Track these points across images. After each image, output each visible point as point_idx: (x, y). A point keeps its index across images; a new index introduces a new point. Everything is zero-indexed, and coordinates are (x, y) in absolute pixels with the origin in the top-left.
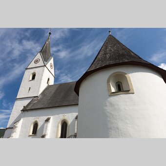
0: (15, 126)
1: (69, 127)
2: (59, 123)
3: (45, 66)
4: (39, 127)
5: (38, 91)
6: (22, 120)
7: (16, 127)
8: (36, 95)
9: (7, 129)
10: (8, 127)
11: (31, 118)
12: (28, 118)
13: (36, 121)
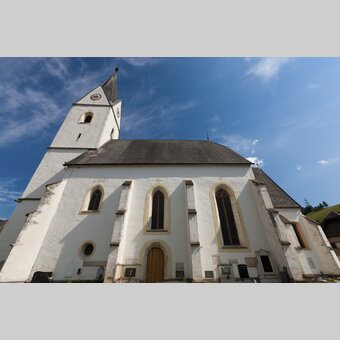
0: (47, 191)
1: (169, 199)
2: (147, 193)
3: (111, 106)
4: (105, 197)
5: (98, 142)
6: (64, 183)
7: (50, 194)
8: (93, 147)
9: (21, 200)
10: (23, 197)
11: (87, 180)
12: (81, 180)
13: (99, 186)
